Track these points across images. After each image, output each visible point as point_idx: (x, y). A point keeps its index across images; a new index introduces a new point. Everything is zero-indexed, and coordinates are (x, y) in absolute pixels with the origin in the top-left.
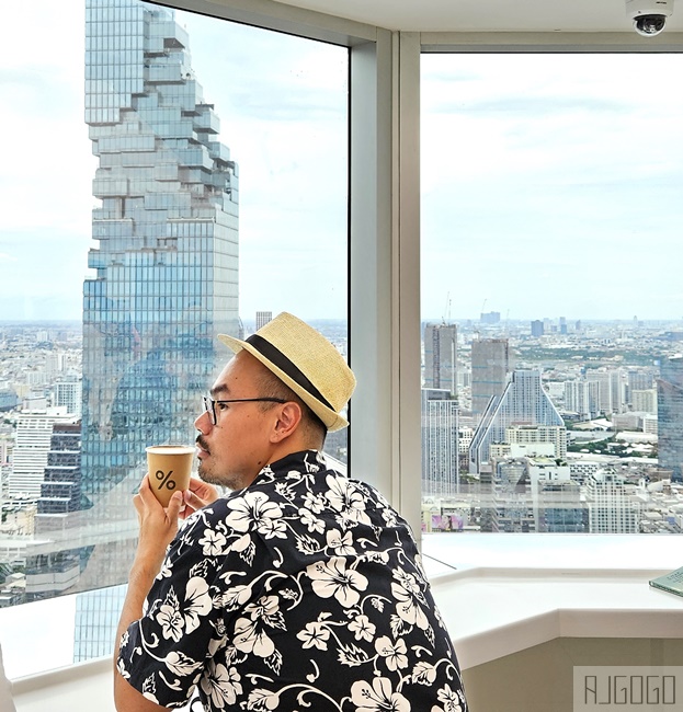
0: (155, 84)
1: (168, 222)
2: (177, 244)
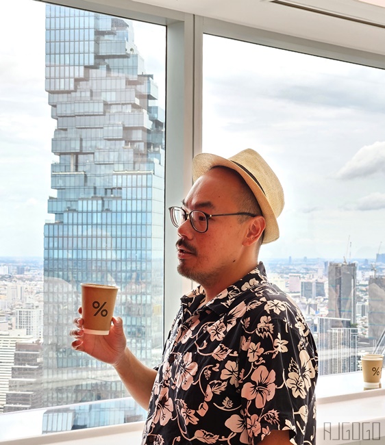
0: (103, 57)
1: (114, 174)
2: (121, 193)
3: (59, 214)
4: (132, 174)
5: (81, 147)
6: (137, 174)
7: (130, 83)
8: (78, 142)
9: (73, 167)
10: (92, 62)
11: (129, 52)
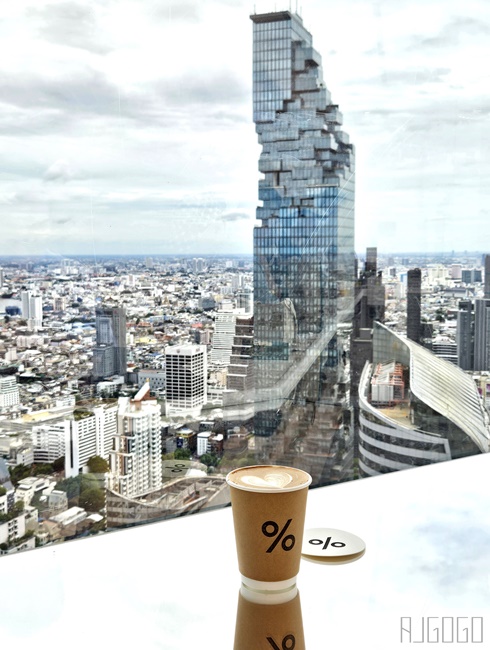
0: (299, 92)
1: (307, 187)
2: (313, 202)
3: (265, 220)
4: (322, 187)
6: (326, 187)
8: (279, 163)
9: (275, 183)
10: (289, 97)
11: (319, 86)
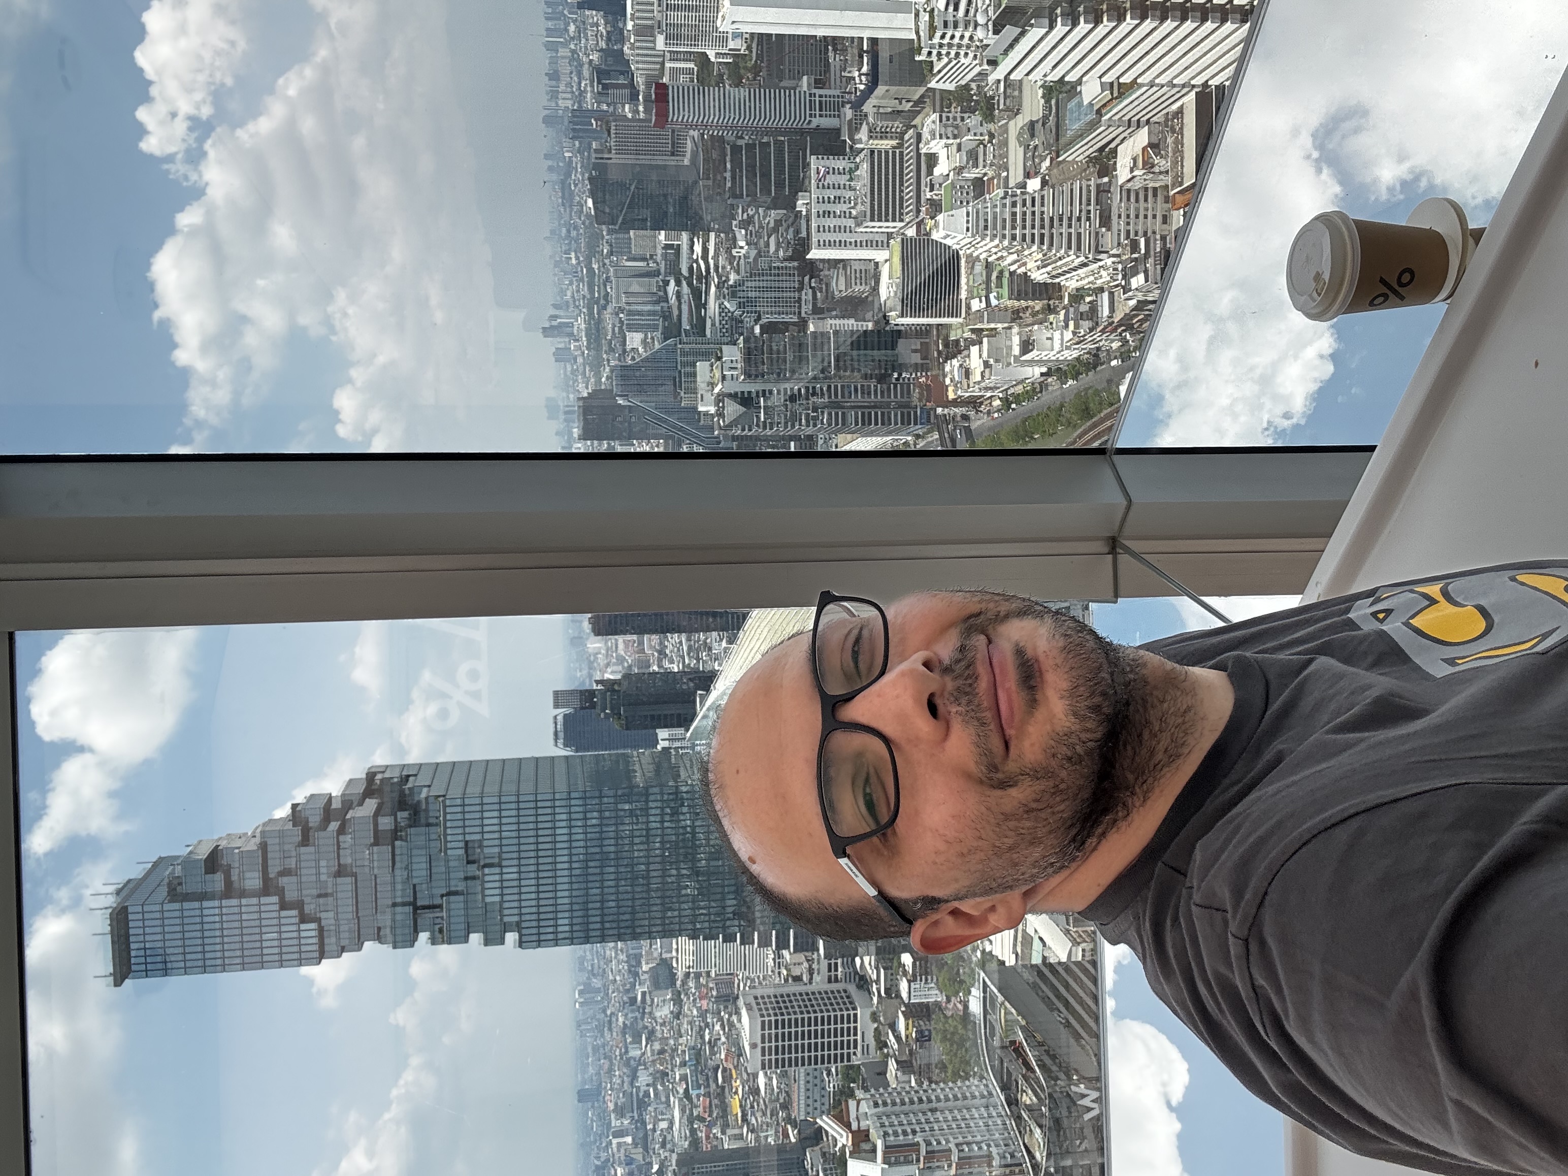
0: (266, 882)
1: (446, 853)
2: (473, 841)
3: (506, 928)
4: (445, 828)
5: (404, 904)
6: (445, 820)
7: (305, 841)
8: (399, 909)
9: (436, 913)
10: (275, 899)
11: (257, 843)
